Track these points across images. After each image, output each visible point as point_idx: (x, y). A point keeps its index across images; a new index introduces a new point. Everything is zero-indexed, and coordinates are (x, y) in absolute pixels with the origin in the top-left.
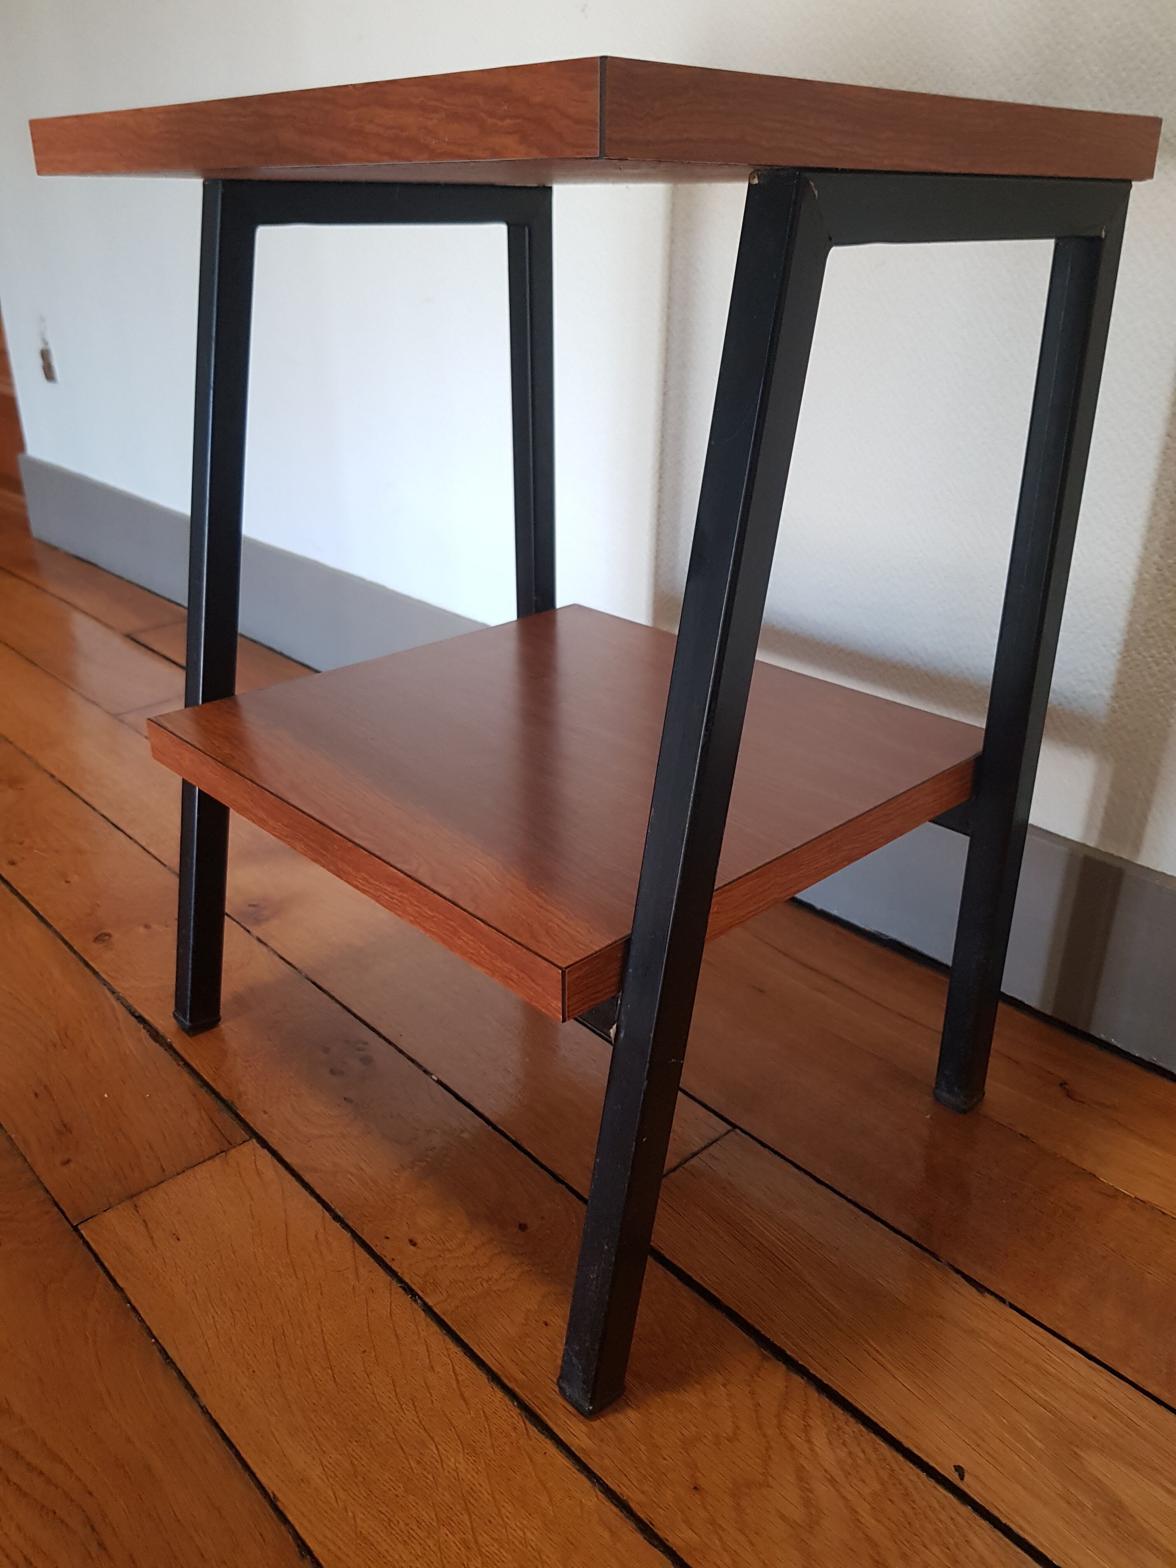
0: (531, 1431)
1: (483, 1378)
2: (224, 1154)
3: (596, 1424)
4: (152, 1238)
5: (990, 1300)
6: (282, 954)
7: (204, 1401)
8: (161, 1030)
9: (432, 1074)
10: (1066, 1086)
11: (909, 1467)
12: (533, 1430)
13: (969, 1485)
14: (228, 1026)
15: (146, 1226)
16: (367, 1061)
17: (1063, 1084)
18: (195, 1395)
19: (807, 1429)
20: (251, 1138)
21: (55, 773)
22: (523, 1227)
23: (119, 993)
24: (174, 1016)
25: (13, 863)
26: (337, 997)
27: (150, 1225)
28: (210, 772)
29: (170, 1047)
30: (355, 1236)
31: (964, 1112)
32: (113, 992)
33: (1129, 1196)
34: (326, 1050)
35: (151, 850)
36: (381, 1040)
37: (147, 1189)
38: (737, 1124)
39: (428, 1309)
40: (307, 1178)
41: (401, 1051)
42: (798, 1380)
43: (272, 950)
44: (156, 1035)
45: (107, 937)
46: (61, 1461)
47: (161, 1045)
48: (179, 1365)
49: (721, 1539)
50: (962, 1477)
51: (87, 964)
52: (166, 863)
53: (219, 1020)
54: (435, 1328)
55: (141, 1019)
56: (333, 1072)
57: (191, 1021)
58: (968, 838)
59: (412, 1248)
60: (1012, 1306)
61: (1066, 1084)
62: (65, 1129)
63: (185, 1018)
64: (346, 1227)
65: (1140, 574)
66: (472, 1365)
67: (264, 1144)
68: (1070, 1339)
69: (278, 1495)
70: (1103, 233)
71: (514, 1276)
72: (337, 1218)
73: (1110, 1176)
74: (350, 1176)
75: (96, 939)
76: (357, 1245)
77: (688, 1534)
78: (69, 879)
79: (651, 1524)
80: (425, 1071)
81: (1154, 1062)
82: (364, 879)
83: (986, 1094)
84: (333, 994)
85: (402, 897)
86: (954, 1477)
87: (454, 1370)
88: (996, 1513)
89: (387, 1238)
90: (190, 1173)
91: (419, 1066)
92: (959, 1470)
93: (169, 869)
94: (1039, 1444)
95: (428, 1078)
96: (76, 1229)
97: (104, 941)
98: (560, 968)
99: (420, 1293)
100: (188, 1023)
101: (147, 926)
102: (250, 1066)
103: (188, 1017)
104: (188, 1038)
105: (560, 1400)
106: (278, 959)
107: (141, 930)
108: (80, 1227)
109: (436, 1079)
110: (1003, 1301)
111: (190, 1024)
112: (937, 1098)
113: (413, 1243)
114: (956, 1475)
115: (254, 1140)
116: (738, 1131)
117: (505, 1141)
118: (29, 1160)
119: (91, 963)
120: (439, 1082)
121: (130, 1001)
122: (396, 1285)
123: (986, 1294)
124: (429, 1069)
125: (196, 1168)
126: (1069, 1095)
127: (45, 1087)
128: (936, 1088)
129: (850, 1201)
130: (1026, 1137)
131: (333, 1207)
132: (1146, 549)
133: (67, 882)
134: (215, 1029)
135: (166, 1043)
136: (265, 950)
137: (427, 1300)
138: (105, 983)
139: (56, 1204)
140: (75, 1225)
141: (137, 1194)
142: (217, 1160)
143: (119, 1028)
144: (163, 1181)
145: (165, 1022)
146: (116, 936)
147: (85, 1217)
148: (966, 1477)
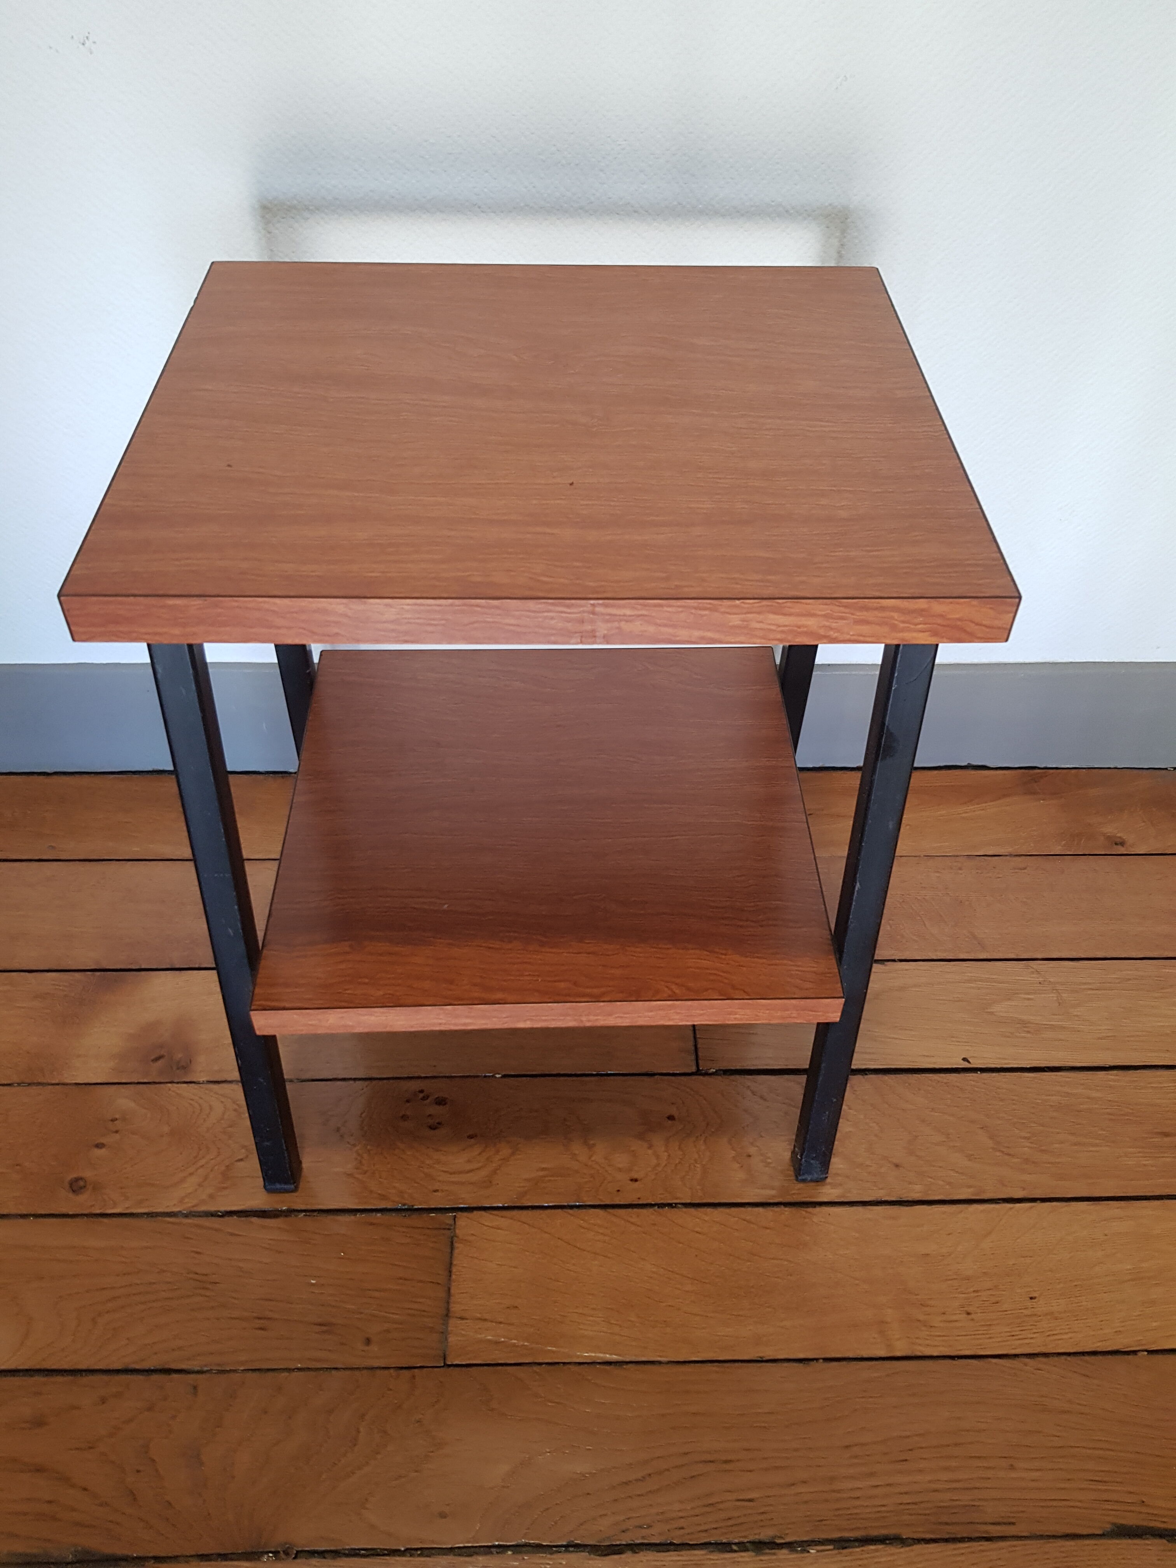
0: (811, 1212)
2: (455, 1238)
3: (829, 1180)
4: (501, 1323)
5: (890, 965)
8: (267, 1207)
9: (493, 1076)
11: (949, 1076)
13: (975, 1063)
15: (486, 1320)
16: (441, 1101)
19: (900, 1096)
20: (454, 1214)
22: (671, 1118)
24: (265, 1189)
26: (348, 1077)
27: (488, 1317)
30: (601, 1206)
32: (173, 1215)
34: (404, 1118)
37: (448, 1303)
39: (687, 1205)
41: (447, 1077)
45: (81, 1183)
46: (649, 1460)
47: (279, 1215)
49: (928, 1177)
50: (969, 1062)
51: (107, 1215)
54: (709, 1211)
55: (233, 1213)
56: (433, 1128)
59: (637, 1183)
60: (901, 961)
62: (327, 1326)
64: (590, 1207)
67: (466, 1210)
69: (761, 1355)
71: (703, 1147)
72: (577, 1207)
75: (74, 1191)
76: (609, 1211)
77: (918, 1187)
79: (901, 1198)
80: (486, 1077)
84: (340, 1077)
86: (965, 1065)
88: (994, 1066)
89: (619, 1191)
91: (477, 1076)
92: (964, 1059)
94: (974, 1020)
95: (494, 1079)
96: (447, 1366)
97: (81, 1188)
99: (673, 1201)
100: (291, 1186)
101: (99, 1146)
103: (291, 1181)
104: (296, 1194)
107: (102, 1152)
108: (448, 1362)
109: (501, 1076)
111: (294, 1185)
113: (635, 1180)
114: (966, 1063)
115: (460, 1213)
118: (341, 1366)
119: (109, 1212)
120: (505, 1076)
121: (200, 1209)
122: (658, 1210)
123: (886, 963)
124: (487, 1073)
125: (454, 1262)
127: (257, 1318)
134: (302, 1171)
135: (284, 1211)
137: (683, 1202)
139: (409, 1368)
140: (443, 1365)
141: (448, 1310)
142: (456, 1245)
143: (232, 1234)
144: (449, 1289)
145: (260, 1199)
146: (88, 1174)
147: (442, 1355)
148: (970, 1060)
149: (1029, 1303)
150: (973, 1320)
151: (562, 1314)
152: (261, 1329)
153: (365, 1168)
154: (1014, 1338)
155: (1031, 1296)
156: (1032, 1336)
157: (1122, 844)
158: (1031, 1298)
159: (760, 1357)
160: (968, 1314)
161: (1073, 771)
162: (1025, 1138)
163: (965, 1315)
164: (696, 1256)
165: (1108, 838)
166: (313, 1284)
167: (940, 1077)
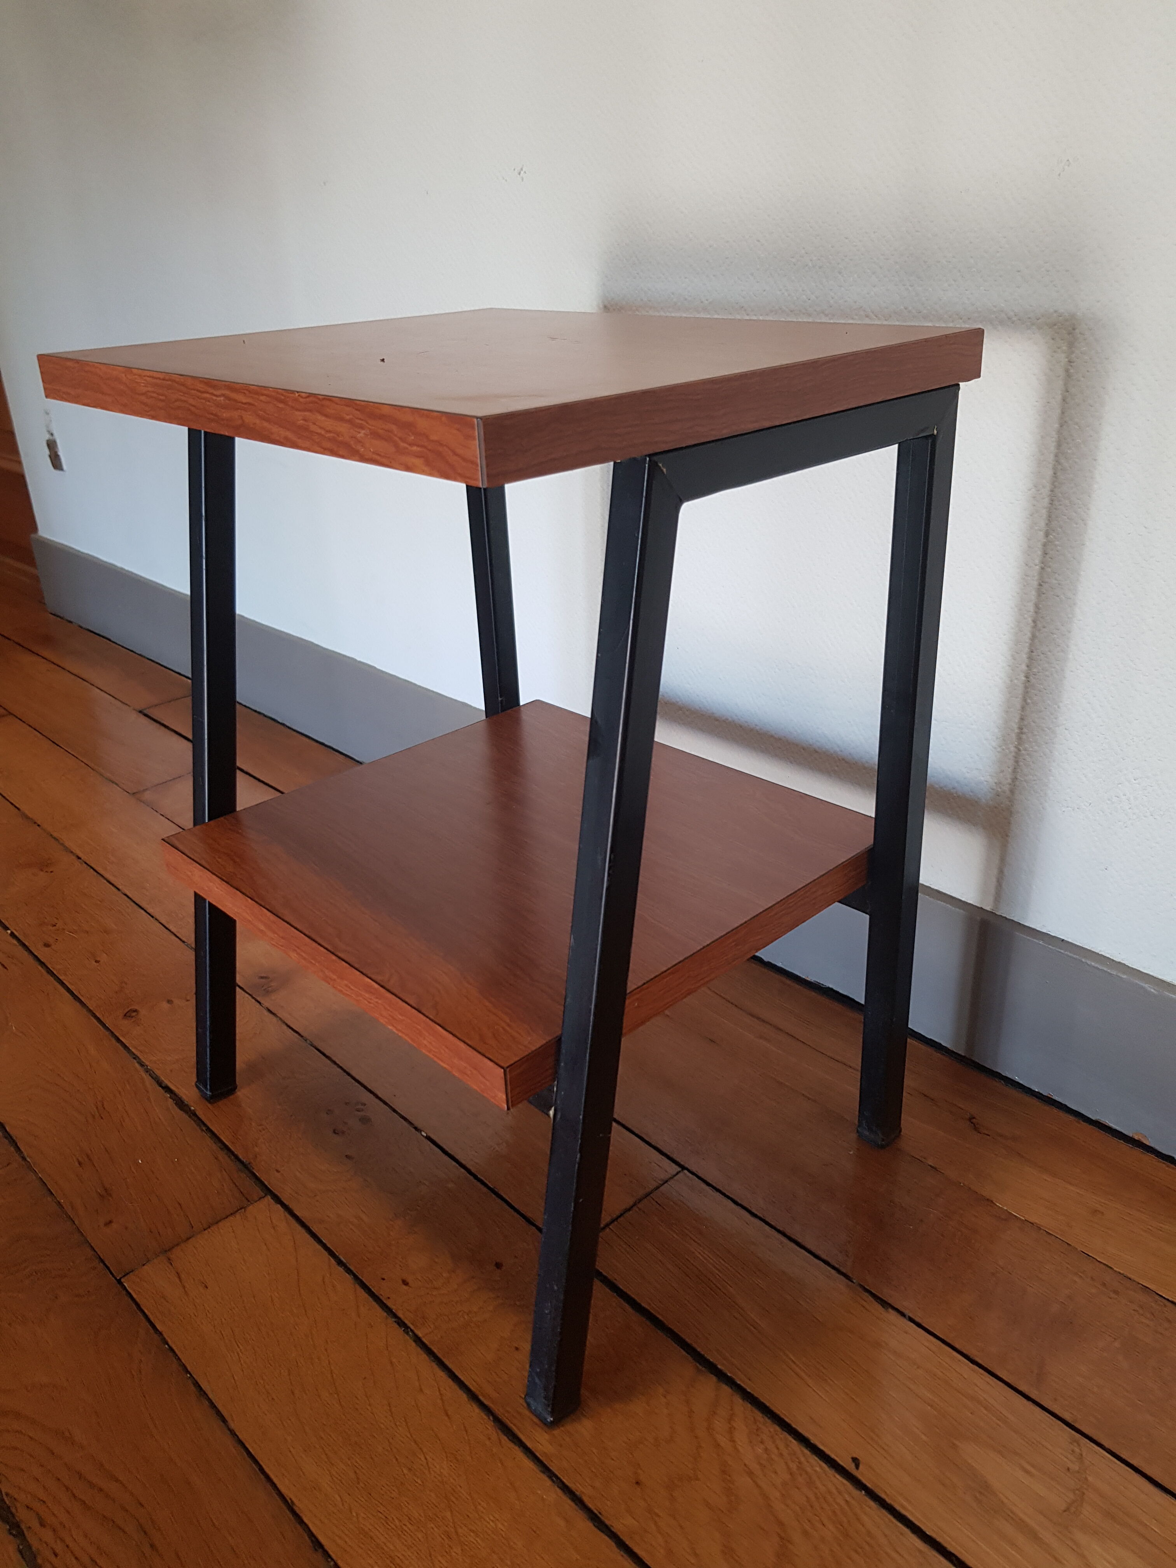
0: (502, 1440)
1: (464, 1397)
2: (243, 1210)
3: (556, 1432)
4: (184, 1287)
5: (892, 1316)
6: (289, 1023)
7: (232, 1425)
8: (185, 1099)
9: (421, 1131)
10: (974, 1120)
11: (814, 1460)
12: (504, 1438)
13: (862, 1474)
14: (242, 1093)
15: (179, 1277)
16: (365, 1120)
17: (971, 1119)
18: (224, 1421)
19: (731, 1430)
20: (266, 1195)
21: (81, 855)
22: (498, 1266)
23: (147, 1066)
24: (196, 1085)
25: (47, 945)
26: (338, 1062)
27: (183, 1276)
28: (217, 888)
29: (193, 1115)
30: (356, 1277)
31: (882, 1147)
32: (142, 1065)
33: (1020, 1219)
34: (329, 1112)
35: (171, 928)
36: (377, 1101)
37: (179, 1244)
38: (686, 1166)
39: (418, 1340)
40: (315, 1229)
41: (394, 1111)
42: (726, 1389)
43: (280, 1019)
44: (181, 1104)
45: (134, 1014)
46: (117, 1480)
47: (186, 1112)
48: (211, 1396)
49: (656, 1523)
50: (857, 1467)
51: (118, 1040)
52: (184, 939)
53: (235, 1088)
54: (424, 1356)
55: (167, 1089)
56: (334, 1132)
57: (210, 1091)
58: (868, 917)
59: (405, 1287)
60: (911, 1320)
61: (974, 1118)
62: (106, 1194)
63: (206, 1088)
64: (348, 1271)
65: (1011, 681)
66: (455, 1386)
67: (277, 1200)
68: (957, 1346)
69: (294, 1499)
70: (935, 432)
71: (491, 1308)
72: (340, 1263)
73: (1005, 1202)
74: (351, 1226)
75: (125, 1015)
76: (358, 1287)
77: (630, 1521)
78: (98, 959)
79: (600, 1513)
80: (416, 1128)
81: (1051, 1097)
82: (346, 986)
83: (903, 1130)
84: (334, 1059)
85: (377, 1002)
86: (850, 1467)
87: (439, 1390)
88: (883, 1496)
89: (383, 1279)
90: (214, 1228)
91: (410, 1123)
92: (856, 1461)
93: (187, 946)
94: (923, 1437)
95: (419, 1134)
96: (119, 1282)
97: (132, 1017)
98: (502, 1067)
99: (412, 1327)
100: (208, 1093)
101: (170, 1002)
102: (264, 1130)
103: (208, 1087)
104: (209, 1105)
105: (527, 1412)
106: (285, 1027)
107: (165, 1005)
108: (122, 1280)
109: (425, 1135)
110: (903, 1314)
111: (210, 1094)
112: (860, 1135)
113: (405, 1283)
114: (853, 1465)
115: (269, 1197)
116: (686, 1171)
117: (485, 1189)
118: (76, 1222)
119: (121, 1038)
120: (428, 1138)
121: (158, 1072)
122: (391, 1320)
124: (419, 1126)
125: (220, 1224)
126: (976, 1129)
127: (88, 1156)
128: (859, 1126)
129: (779, 1231)
130: (935, 1168)
131: (337, 1254)
132: (1014, 659)
133: (97, 962)
134: (232, 1097)
135: (190, 1110)
136: (274, 1019)
137: (417, 1332)
138: (135, 1057)
139: (102, 1261)
140: (118, 1278)
141: (170, 1249)
142: (238, 1216)
143: (149, 1099)
145: (189, 1092)
146: (143, 1012)
147: (127, 1271)
148: (861, 1467)
152: (80, 1163)
164: (365, 1378)
166: (137, 1163)
167: (802, 1451)
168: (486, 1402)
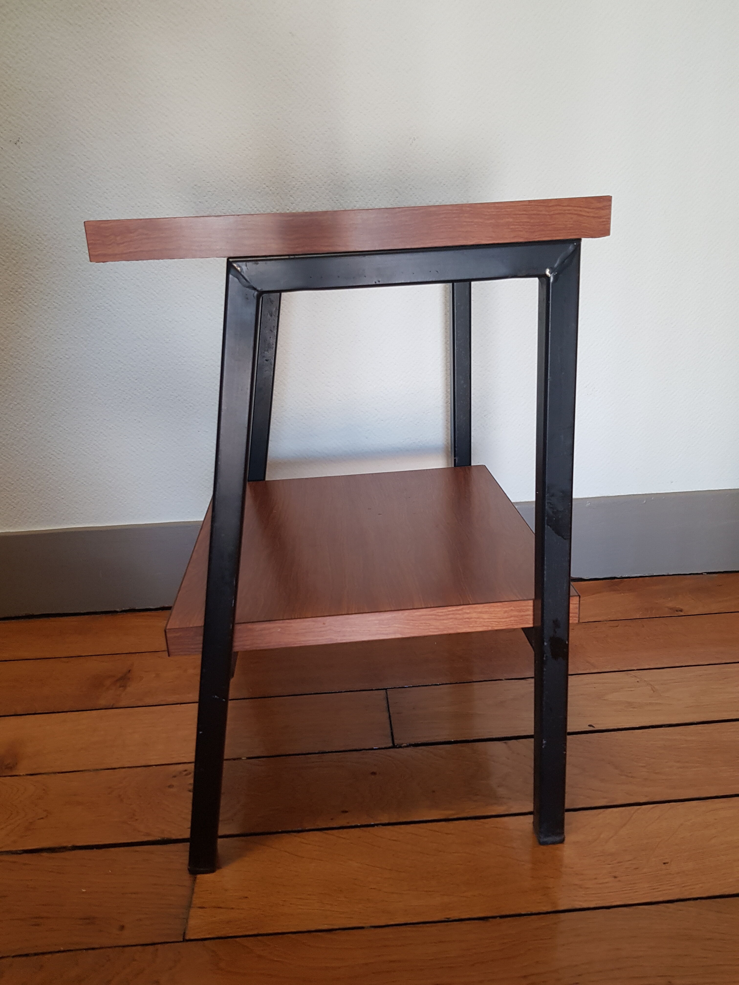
1: (444, 823)
4: (233, 908)
7: (369, 925)
11: (579, 736)
13: (598, 727)
18: (361, 928)
22: (373, 773)
27: (223, 906)
30: (319, 829)
37: (191, 898)
38: (385, 688)
43: (49, 773)
62: (89, 920)
64: (308, 831)
76: (325, 832)
86: (591, 729)
88: (613, 728)
92: (590, 726)
96: (186, 940)
113: (345, 812)
116: (389, 690)
136: (44, 776)
140: (182, 940)
143: (27, 865)
144: (193, 889)
147: (182, 933)
148: (594, 726)
149: (664, 867)
150: (620, 881)
151: (284, 899)
153: (136, 818)
154: (655, 890)
155: (664, 862)
156: (670, 888)
157: (681, 611)
158: (664, 863)
159: (447, 918)
160: (615, 877)
161: (640, 579)
162: (642, 767)
163: (613, 879)
164: (393, 855)
165: (671, 609)
166: (84, 892)
167: (573, 737)
168: (455, 817)
